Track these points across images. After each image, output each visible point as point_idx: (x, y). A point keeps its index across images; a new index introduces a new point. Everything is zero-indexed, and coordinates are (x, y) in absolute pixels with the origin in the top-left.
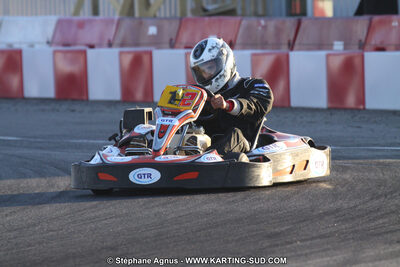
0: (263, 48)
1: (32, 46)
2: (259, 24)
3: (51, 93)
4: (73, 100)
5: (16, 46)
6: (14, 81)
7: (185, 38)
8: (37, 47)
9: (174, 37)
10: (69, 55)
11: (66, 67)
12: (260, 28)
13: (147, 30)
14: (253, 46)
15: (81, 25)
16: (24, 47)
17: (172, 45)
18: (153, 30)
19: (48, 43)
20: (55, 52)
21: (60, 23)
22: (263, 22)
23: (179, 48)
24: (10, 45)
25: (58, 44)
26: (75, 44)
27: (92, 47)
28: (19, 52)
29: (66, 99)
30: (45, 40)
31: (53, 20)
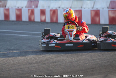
1: (103, 9)
3: (108, 23)
4: (114, 25)
5: (99, 9)
6: (97, 19)
8: (105, 9)
10: (113, 11)
11: (112, 15)
16: (101, 9)
19: (108, 8)
20: (109, 11)
21: (111, 2)
24: (97, 9)
25: (110, 8)
26: (115, 8)
28: (99, 11)
29: (111, 24)
30: (107, 7)
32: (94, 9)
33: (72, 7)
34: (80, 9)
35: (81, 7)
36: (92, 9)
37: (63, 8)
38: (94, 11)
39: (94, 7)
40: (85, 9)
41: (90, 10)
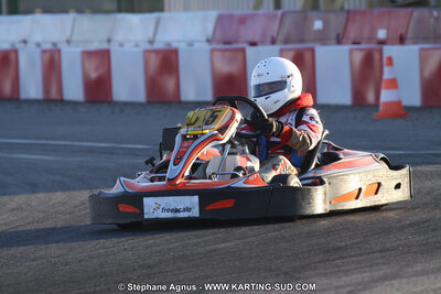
0: (435, 42)
1: (191, 44)
2: (431, 16)
3: (208, 95)
5: (175, 45)
6: (170, 84)
7: (352, 33)
8: (197, 45)
9: (341, 32)
10: (227, 54)
11: (225, 67)
12: (432, 20)
13: (312, 25)
14: (426, 40)
15: (243, 20)
16: (182, 47)
17: (339, 41)
18: (318, 25)
19: (208, 41)
20: (212, 51)
21: (220, 19)
22: (435, 13)
23: (346, 44)
24: (169, 44)
25: (218, 42)
26: (236, 42)
27: (253, 44)
28: (176, 52)
30: (205, 39)
31: (213, 15)
32: (158, 46)
33: (75, 38)
34: (104, 46)
35: (109, 41)
36: (149, 47)
37: (38, 45)
38: (157, 52)
39: (158, 38)
40: (121, 45)
41: (140, 49)
